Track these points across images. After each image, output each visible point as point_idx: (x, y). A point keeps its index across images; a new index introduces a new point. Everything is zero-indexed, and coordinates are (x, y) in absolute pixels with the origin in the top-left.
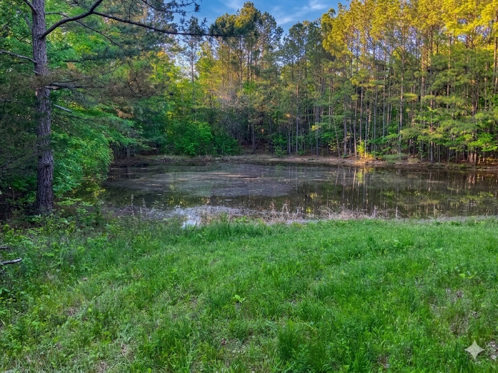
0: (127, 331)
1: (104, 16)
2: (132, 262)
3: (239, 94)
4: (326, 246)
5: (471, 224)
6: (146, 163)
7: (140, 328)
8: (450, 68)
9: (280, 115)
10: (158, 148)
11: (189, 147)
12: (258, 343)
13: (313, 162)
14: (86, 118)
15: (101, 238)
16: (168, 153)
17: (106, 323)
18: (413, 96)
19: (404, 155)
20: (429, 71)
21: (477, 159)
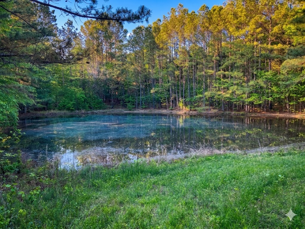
3: (102, 70)
6: (38, 116)
11: (70, 105)
13: (151, 113)
16: (54, 109)
18: (212, 72)
19: (208, 108)
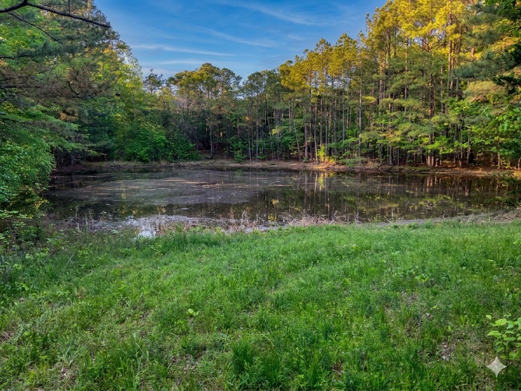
0: (68, 353)
1: (42, 8)
2: (75, 279)
4: (285, 253)
5: (428, 227)
6: (93, 169)
7: (83, 350)
8: (407, 71)
9: (239, 119)
10: (107, 154)
11: (142, 152)
12: (211, 358)
13: (274, 167)
14: (23, 121)
15: (41, 254)
16: (117, 159)
17: (45, 346)
18: (372, 99)
19: (364, 159)
20: (387, 73)
21: (435, 162)
